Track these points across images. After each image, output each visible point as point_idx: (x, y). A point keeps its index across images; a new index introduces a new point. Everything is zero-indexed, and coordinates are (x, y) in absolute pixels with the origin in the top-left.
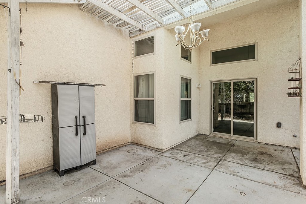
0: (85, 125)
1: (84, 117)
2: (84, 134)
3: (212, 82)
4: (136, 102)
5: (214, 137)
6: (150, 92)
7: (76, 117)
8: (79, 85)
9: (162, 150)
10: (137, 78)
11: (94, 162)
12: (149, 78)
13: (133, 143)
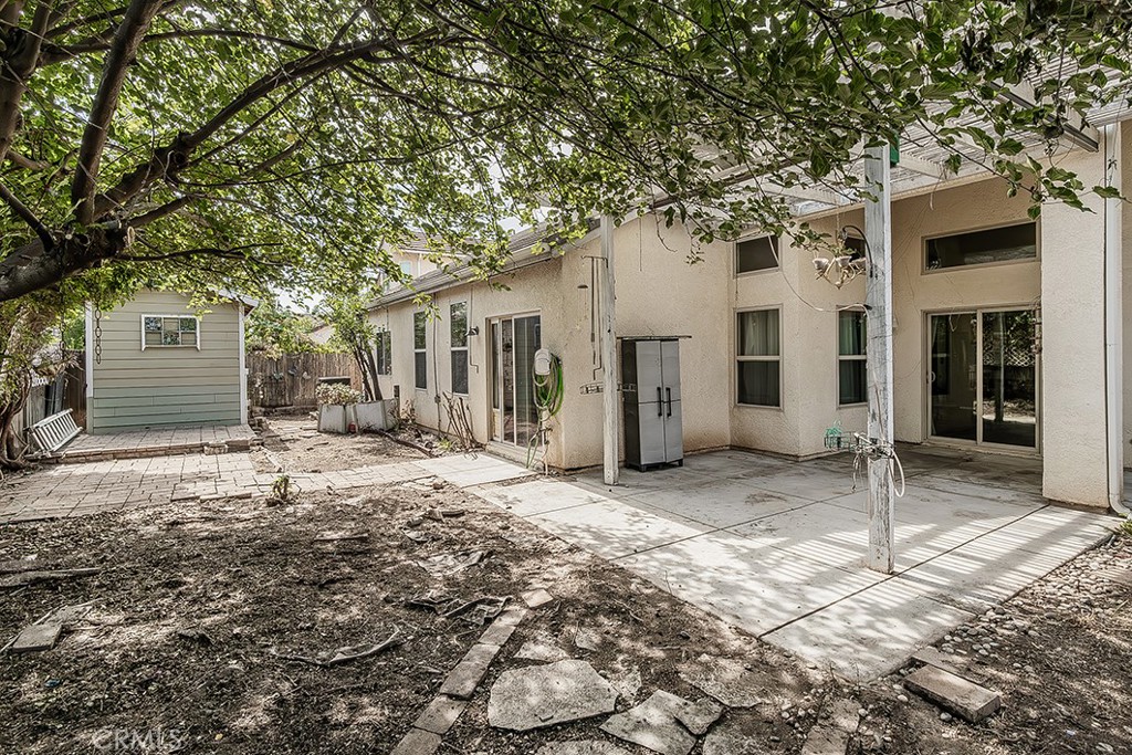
0: (669, 402)
1: (668, 389)
2: (669, 415)
3: (926, 313)
4: (741, 364)
5: (934, 447)
6: (771, 343)
7: (659, 389)
8: (662, 340)
9: (798, 457)
10: (742, 317)
11: (680, 463)
12: (769, 317)
13: (734, 448)
